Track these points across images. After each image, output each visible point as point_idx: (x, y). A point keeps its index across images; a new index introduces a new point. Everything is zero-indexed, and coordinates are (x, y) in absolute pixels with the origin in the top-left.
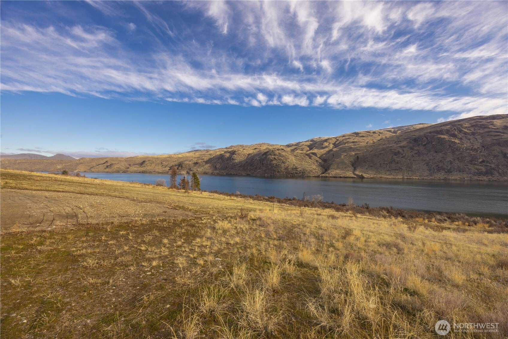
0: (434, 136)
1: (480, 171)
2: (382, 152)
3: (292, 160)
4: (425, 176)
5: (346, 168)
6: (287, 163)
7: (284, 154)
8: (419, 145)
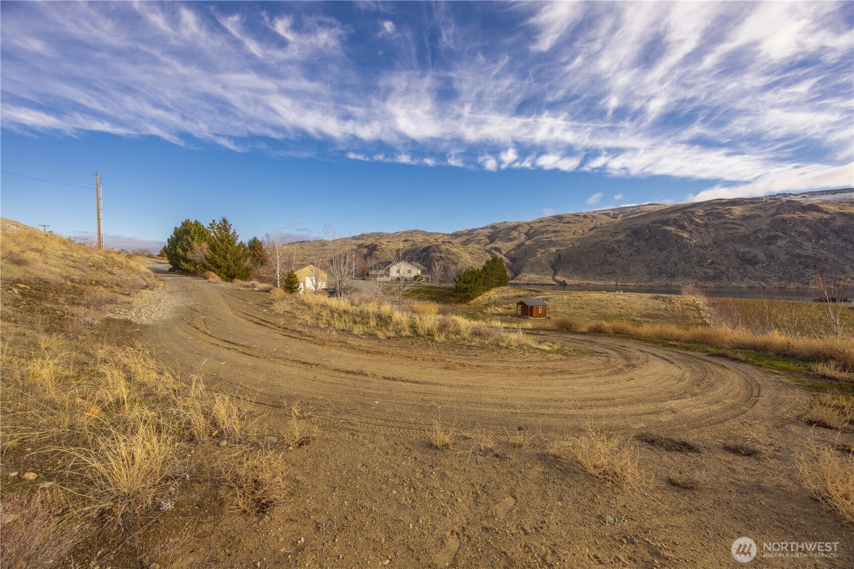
0: (659, 227)
1: (708, 274)
2: (592, 249)
3: (467, 259)
4: (643, 282)
5: (543, 271)
6: (460, 264)
8: (639, 240)
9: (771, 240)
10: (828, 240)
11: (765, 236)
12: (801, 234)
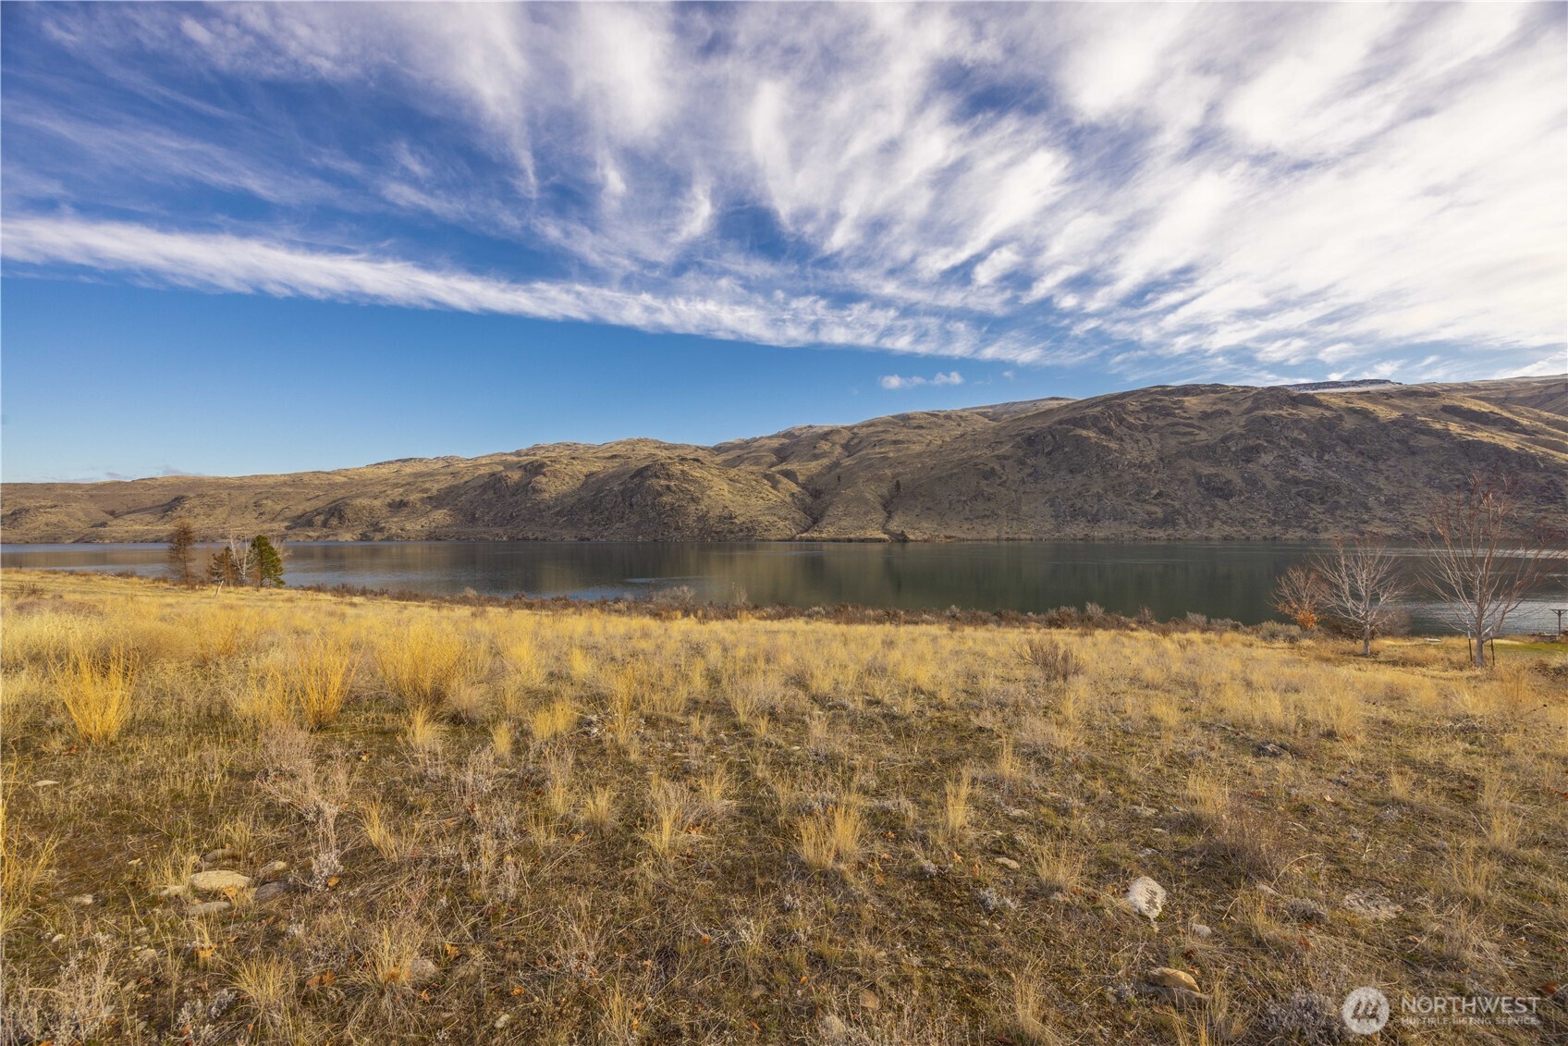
0: (1068, 431)
1: (1154, 516)
2: (956, 471)
3: (722, 492)
4: (1045, 532)
5: (866, 514)
6: (706, 501)
7: (697, 473)
8: (1036, 454)
9: (1250, 453)
10: (1336, 453)
11: (1240, 446)
12: (1296, 442)
